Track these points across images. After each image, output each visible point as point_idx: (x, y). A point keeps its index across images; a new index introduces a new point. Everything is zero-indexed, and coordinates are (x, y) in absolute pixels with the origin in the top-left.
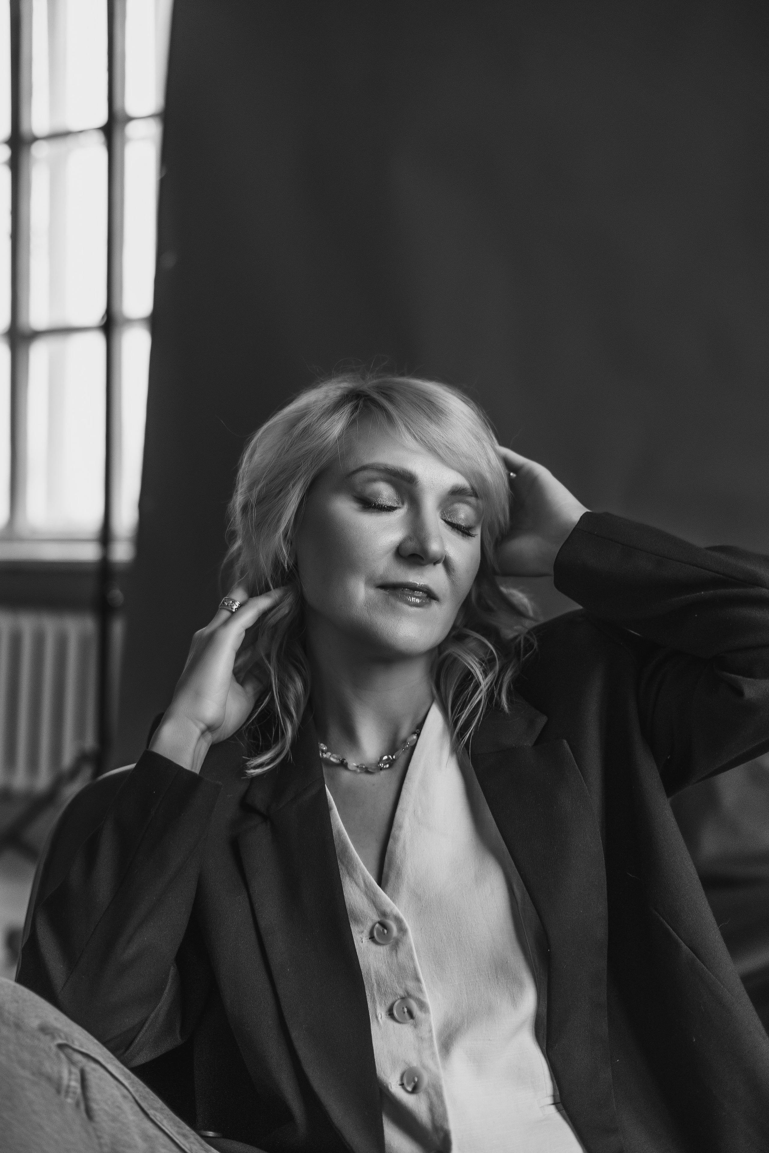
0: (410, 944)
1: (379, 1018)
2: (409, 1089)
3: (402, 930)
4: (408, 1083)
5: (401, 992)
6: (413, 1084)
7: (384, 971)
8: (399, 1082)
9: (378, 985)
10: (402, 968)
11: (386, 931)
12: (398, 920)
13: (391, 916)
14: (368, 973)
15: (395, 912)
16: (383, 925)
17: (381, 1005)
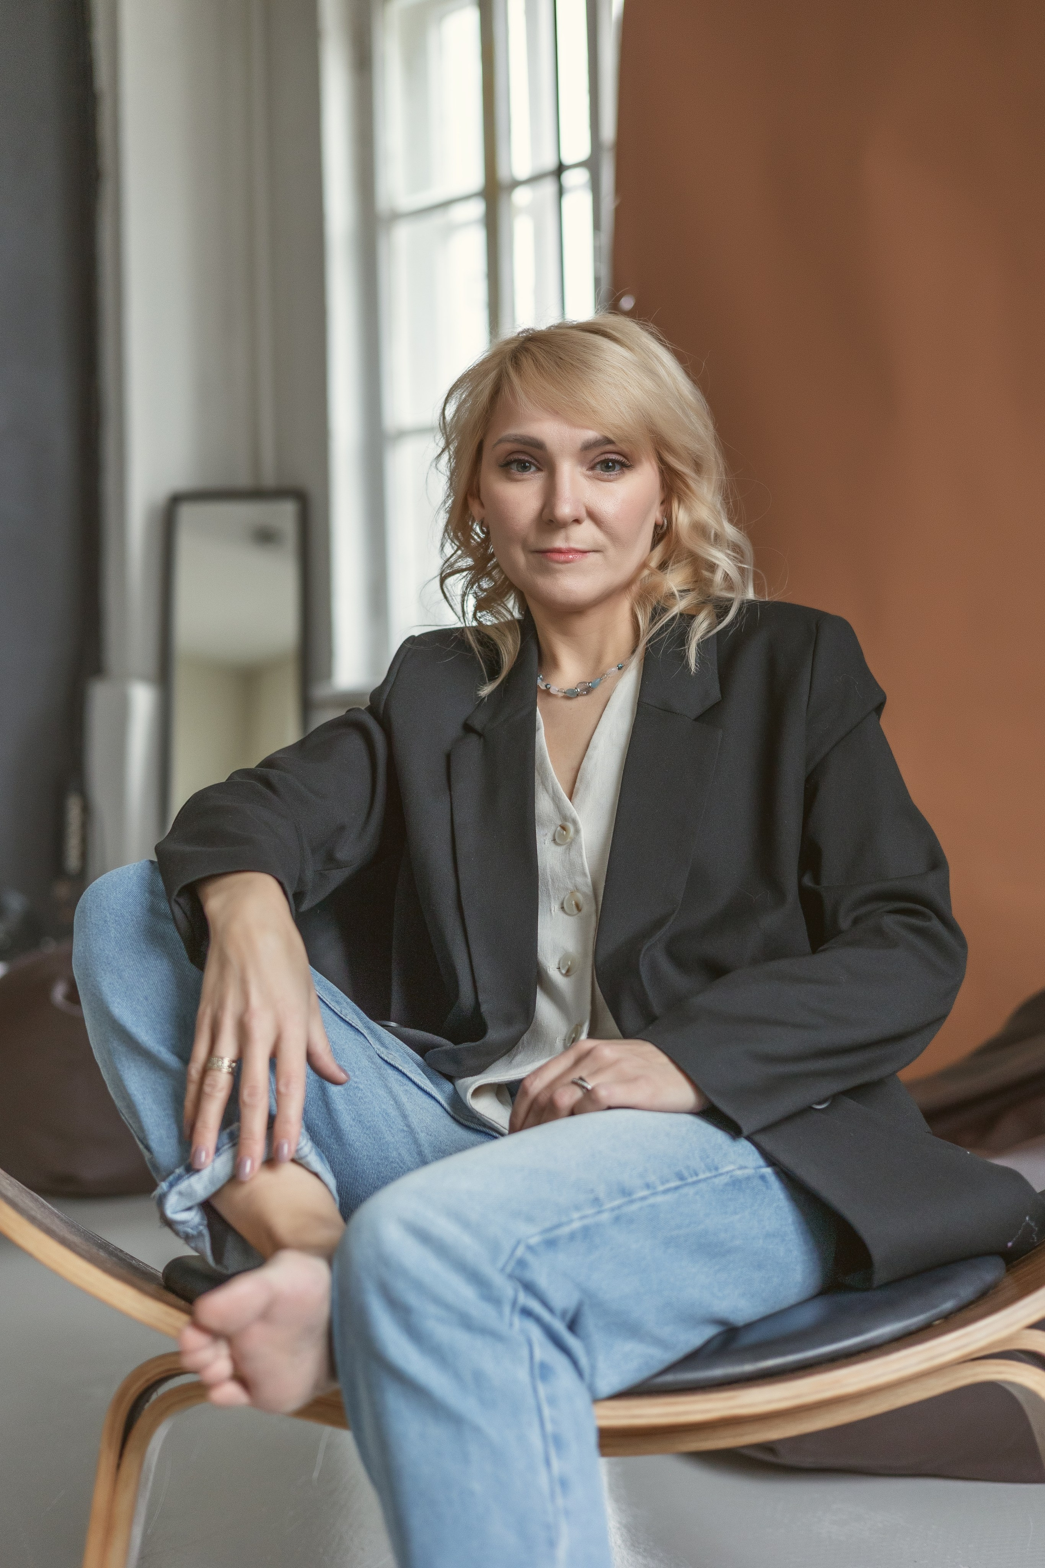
0: (581, 843)
1: (552, 911)
2: (564, 972)
3: (577, 831)
4: (563, 967)
5: (570, 887)
6: (567, 967)
7: (558, 868)
8: (557, 966)
9: (553, 880)
10: (572, 864)
11: (565, 832)
12: (574, 822)
13: (570, 820)
14: (544, 869)
15: (573, 815)
16: (564, 828)
17: (555, 900)
